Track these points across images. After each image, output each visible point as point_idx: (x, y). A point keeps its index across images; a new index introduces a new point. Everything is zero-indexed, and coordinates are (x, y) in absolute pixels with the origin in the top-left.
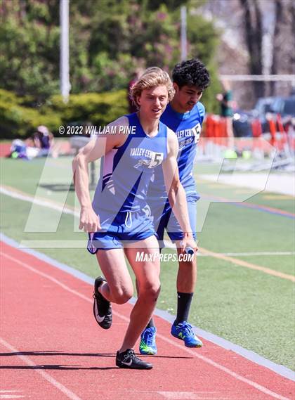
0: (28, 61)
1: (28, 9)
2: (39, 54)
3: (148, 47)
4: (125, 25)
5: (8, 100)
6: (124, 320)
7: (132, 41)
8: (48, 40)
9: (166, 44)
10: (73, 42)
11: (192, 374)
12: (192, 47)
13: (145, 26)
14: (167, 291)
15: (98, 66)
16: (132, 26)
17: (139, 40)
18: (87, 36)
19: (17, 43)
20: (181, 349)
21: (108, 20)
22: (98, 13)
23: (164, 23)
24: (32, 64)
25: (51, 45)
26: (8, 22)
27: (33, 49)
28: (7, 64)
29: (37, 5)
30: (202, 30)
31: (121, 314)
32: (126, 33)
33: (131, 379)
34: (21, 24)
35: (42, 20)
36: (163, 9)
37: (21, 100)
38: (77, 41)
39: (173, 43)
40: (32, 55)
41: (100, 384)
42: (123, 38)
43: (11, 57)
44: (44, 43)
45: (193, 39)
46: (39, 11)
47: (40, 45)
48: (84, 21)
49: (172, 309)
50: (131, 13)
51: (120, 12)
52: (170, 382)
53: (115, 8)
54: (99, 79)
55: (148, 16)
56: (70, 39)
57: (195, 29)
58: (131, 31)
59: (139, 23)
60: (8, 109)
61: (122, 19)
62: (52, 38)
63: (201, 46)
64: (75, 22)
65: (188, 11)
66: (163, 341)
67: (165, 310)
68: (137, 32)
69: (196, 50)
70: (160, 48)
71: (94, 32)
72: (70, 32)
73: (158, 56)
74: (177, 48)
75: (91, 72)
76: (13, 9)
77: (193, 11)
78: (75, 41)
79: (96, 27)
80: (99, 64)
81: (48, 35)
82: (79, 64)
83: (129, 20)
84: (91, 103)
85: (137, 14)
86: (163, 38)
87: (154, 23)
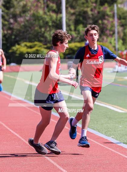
0: (48, 29)
1: (48, 6)
2: (53, 26)
3: (100, 22)
4: (90, 13)
5: (40, 46)
6: (92, 141)
7: (93, 19)
8: (56, 20)
9: (108, 20)
10: (67, 21)
11: (122, 164)
12: (119, 21)
13: (99, 13)
14: (111, 128)
15: (79, 31)
16: (93, 13)
17: (96, 19)
18: (73, 18)
19: (43, 21)
20: (118, 154)
21: (83, 10)
22: (78, 7)
23: (106, 11)
24: (50, 30)
25: (58, 22)
26: (39, 13)
27: (50, 24)
28: (39, 30)
29: (51, 5)
30: (123, 13)
31: (91, 139)
32: (91, 16)
33: (96, 167)
34: (45, 13)
35: (54, 11)
36: (106, 5)
37: (45, 46)
38: (70, 20)
39: (111, 20)
40: (50, 26)
41: (82, 170)
42: (89, 18)
43: (41, 27)
44: (55, 21)
45: (120, 18)
46: (52, 7)
47: (53, 22)
48: (72, 11)
49: (113, 136)
50: (93, 7)
51: (88, 7)
52: (113, 168)
53: (85, 5)
54: (79, 36)
55: (99, 8)
56: (66, 19)
57: (120, 14)
58: (92, 15)
59: (96, 12)
60: (40, 50)
61: (89, 10)
62: (59, 18)
63: (123, 21)
64: (68, 11)
65: (117, 6)
66: (110, 150)
67: (110, 136)
68: (95, 15)
69: (121, 23)
70: (106, 22)
71: (77, 16)
72: (66, 16)
73: (104, 26)
74: (112, 22)
75: (76, 34)
76: (41, 7)
77: (119, 6)
78: (68, 20)
79: (77, 13)
80: (79, 29)
81: (57, 18)
82: (71, 30)
83: (92, 10)
84: (76, 47)
85: (95, 8)
86: (106, 17)
87: (102, 11)
